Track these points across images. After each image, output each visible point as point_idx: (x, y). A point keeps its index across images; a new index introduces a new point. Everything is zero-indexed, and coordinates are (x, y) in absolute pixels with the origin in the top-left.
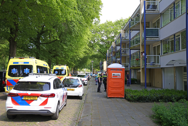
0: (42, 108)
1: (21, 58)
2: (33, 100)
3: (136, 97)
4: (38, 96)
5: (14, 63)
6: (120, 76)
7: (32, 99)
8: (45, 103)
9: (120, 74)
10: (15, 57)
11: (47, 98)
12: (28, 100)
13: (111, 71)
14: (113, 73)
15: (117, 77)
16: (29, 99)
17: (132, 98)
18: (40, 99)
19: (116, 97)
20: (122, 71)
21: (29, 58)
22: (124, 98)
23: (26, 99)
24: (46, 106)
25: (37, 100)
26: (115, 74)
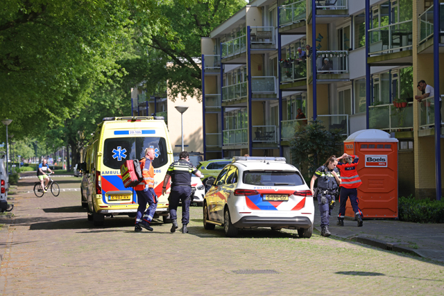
0: (298, 213)
1: (133, 120)
2: (282, 201)
3: (435, 211)
4: (288, 194)
5: (116, 133)
6: (386, 161)
7: (279, 199)
8: (302, 205)
9: (385, 157)
10: (116, 118)
11: (303, 198)
12: (273, 201)
13: (361, 150)
14: (367, 156)
15: (377, 164)
16: (275, 199)
17: (424, 213)
18: (293, 198)
19: (376, 216)
20: (390, 150)
21: (155, 119)
22: (397, 220)
23: (271, 199)
24: (303, 210)
25: (287, 201)
26: (374, 157)
